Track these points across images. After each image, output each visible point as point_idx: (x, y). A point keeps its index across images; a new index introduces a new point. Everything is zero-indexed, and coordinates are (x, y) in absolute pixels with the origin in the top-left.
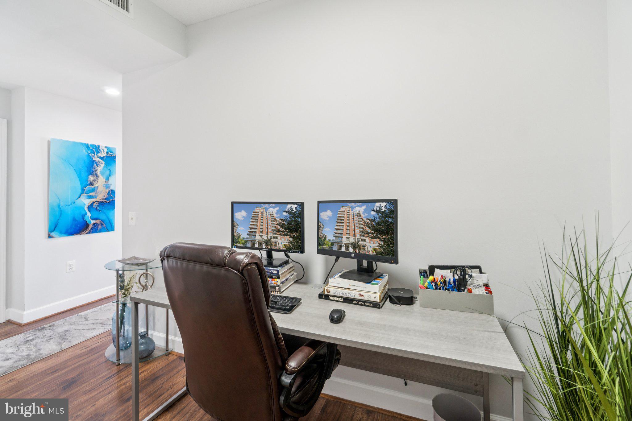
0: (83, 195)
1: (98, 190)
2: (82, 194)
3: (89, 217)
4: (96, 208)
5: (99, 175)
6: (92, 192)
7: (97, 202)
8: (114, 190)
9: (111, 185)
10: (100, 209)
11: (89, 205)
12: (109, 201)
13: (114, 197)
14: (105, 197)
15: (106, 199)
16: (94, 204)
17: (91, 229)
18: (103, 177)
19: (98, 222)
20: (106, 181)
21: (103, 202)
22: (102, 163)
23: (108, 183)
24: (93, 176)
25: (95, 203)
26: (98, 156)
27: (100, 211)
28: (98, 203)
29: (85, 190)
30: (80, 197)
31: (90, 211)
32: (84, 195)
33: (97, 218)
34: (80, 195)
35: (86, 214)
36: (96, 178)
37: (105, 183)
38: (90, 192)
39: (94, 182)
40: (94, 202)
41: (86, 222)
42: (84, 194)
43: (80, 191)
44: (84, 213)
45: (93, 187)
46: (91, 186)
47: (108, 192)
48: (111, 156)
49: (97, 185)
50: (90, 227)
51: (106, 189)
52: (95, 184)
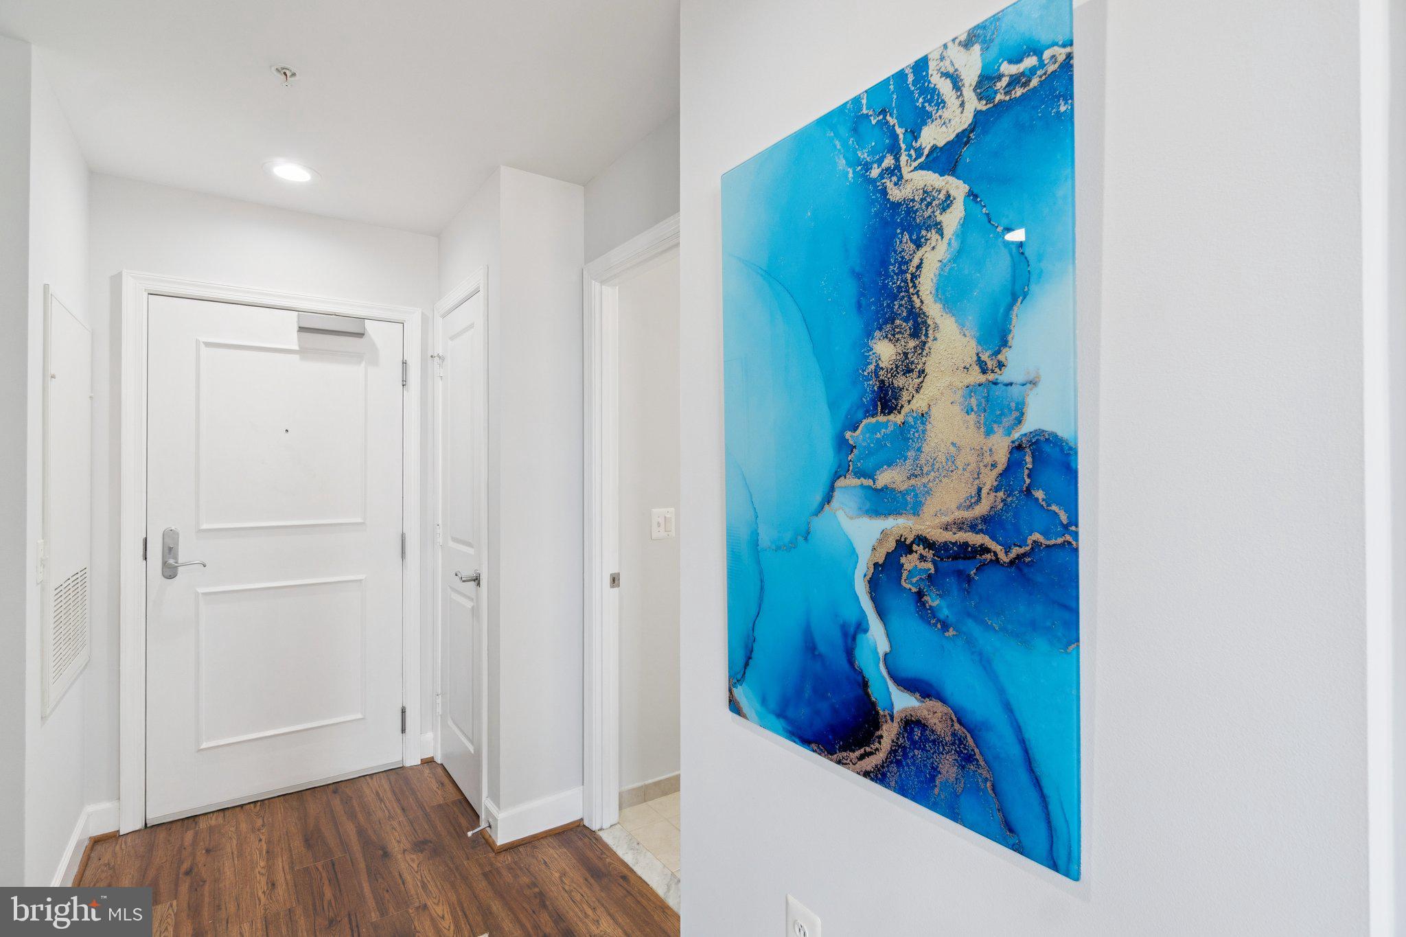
0: (841, 483)
1: (926, 449)
2: (837, 476)
3: (881, 655)
4: (920, 595)
5: (933, 309)
6: (890, 464)
7: (922, 540)
8: (1062, 432)
9: (1034, 383)
10: (945, 613)
11: (876, 565)
12: (1015, 551)
13: (1064, 517)
14: (982, 509)
15: (988, 523)
16: (909, 562)
17: (893, 752)
18: (962, 325)
19: (933, 713)
20: (984, 357)
21: (965, 552)
22: (947, 203)
23: (1005, 376)
24: (892, 338)
25: (909, 550)
26: (919, 152)
27: (945, 626)
28: (929, 554)
29: (853, 448)
30: (828, 499)
31: (881, 613)
32: (849, 491)
33: (928, 684)
34: (832, 488)
35: (861, 627)
36: (912, 343)
37: (976, 376)
38: (879, 467)
39: (900, 381)
40: (903, 547)
41: (865, 684)
42: (851, 481)
43: (827, 456)
44: (851, 617)
45: (897, 418)
46: (882, 418)
47: (1002, 458)
48: (1019, 92)
49: (919, 403)
50: (889, 733)
51: (989, 432)
52: (905, 396)
